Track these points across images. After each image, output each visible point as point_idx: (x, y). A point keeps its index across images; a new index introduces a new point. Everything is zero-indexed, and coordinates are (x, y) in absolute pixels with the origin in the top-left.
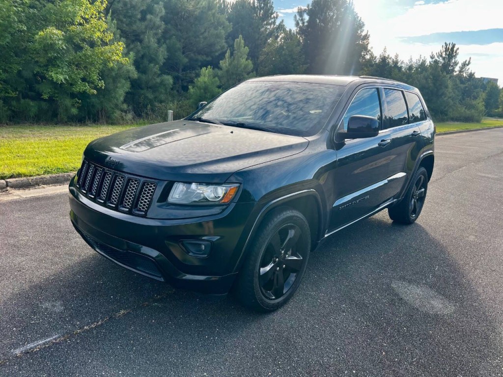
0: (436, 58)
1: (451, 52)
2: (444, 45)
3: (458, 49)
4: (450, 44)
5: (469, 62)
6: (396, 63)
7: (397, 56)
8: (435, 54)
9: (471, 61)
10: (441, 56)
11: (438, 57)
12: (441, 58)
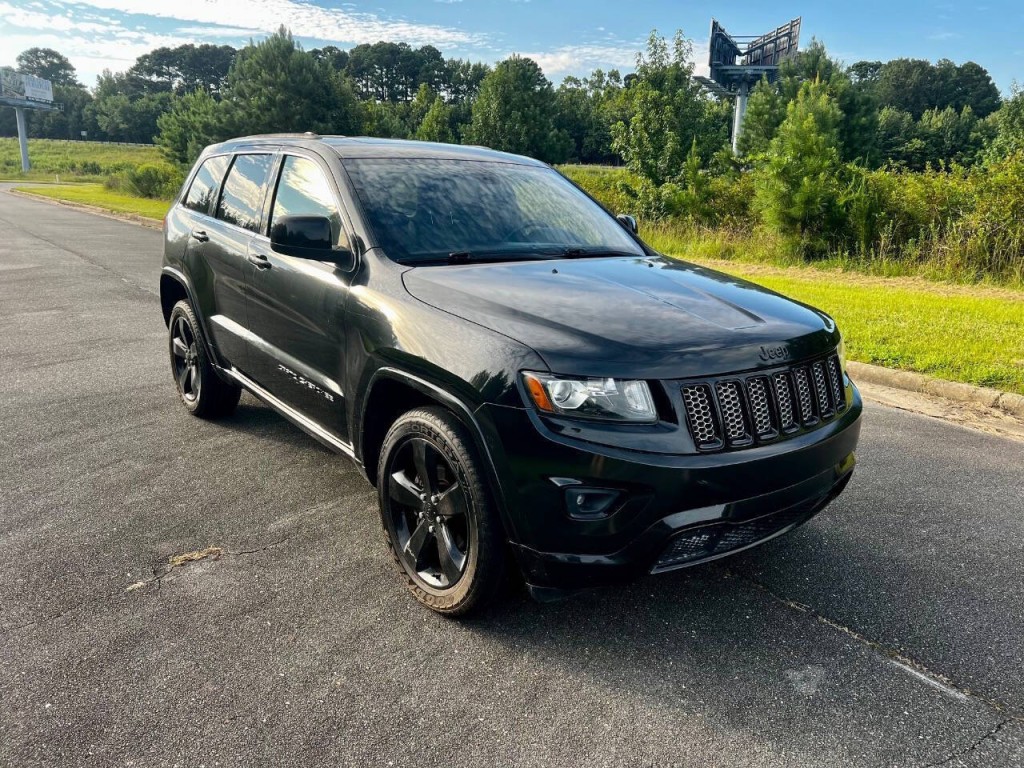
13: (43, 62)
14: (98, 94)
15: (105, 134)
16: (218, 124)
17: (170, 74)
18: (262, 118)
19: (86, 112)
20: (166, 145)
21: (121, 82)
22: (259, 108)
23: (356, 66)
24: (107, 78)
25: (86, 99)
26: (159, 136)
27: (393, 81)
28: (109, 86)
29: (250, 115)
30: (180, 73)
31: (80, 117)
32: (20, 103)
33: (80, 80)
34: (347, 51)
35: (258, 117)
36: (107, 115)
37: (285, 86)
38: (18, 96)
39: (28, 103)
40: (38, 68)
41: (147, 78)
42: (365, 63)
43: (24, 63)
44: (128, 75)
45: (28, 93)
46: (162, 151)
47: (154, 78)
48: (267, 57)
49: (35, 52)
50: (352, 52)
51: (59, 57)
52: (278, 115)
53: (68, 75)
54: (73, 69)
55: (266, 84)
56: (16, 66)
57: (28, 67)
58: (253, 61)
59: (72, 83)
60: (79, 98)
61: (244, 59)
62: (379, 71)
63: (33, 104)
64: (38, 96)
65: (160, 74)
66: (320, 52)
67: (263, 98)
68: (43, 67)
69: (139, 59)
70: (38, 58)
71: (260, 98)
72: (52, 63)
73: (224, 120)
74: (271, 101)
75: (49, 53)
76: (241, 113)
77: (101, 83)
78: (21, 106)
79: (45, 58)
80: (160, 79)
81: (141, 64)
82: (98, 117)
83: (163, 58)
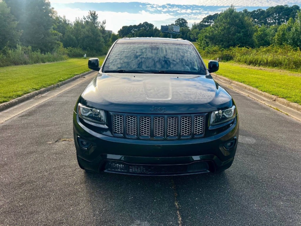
0: (87, 19)
1: (94, 16)
2: (90, 12)
3: (97, 14)
4: (92, 11)
5: (105, 22)
6: (65, 21)
7: (64, 17)
8: (86, 17)
9: (106, 22)
10: (89, 18)
11: (88, 19)
12: (89, 19)
13: (181, 22)
14: (192, 29)
15: (192, 40)
16: (209, 36)
17: (210, 22)
18: (221, 33)
19: (188, 34)
20: (199, 42)
21: (198, 26)
22: (221, 30)
23: (267, 14)
24: (195, 25)
25: (189, 30)
26: (197, 40)
27: (280, 18)
28: (195, 27)
29: (218, 32)
30: (213, 22)
31: (186, 36)
32: (172, 33)
33: (188, 26)
34: (265, 10)
35: (220, 33)
36: (193, 35)
37: (229, 23)
38: (172, 31)
39: (174, 33)
40: (179, 23)
41: (205, 24)
42: (271, 13)
43: (177, 22)
44: (200, 23)
45: (174, 30)
46: (198, 44)
47: (206, 24)
48: (226, 15)
49: (179, 19)
50: (267, 10)
51: (184, 20)
52: (226, 32)
53: (186, 25)
54: (187, 23)
55: (224, 23)
56: (174, 23)
57: (177, 23)
58: (222, 16)
59: (187, 27)
60: (187, 30)
61: (220, 16)
62: (275, 15)
63: (175, 33)
64: (177, 31)
65: (208, 22)
66: (256, 11)
67: (223, 27)
68: (180, 23)
69: (203, 19)
70: (180, 21)
71: (222, 27)
72: (183, 22)
73: (211, 34)
74: (225, 28)
75: (183, 19)
76: (216, 32)
77: (193, 26)
78: (172, 34)
79: (181, 21)
80: (208, 24)
81: (204, 20)
82: (191, 35)
83: (210, 18)
